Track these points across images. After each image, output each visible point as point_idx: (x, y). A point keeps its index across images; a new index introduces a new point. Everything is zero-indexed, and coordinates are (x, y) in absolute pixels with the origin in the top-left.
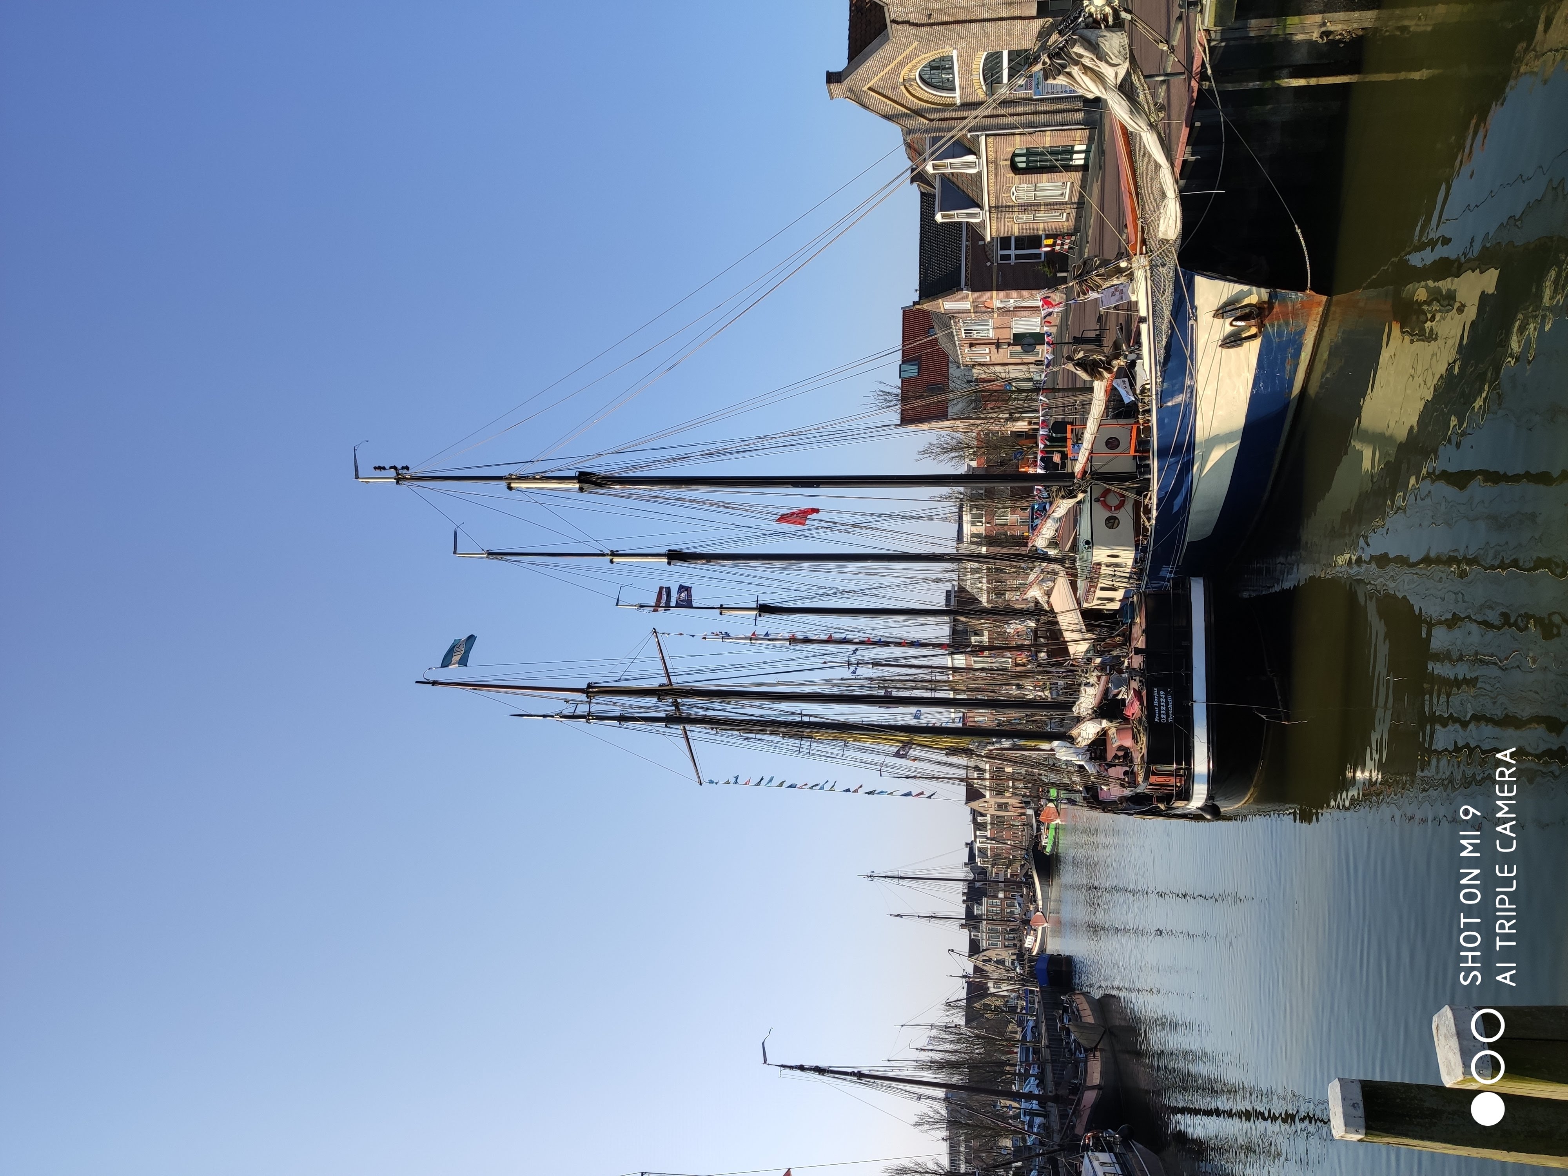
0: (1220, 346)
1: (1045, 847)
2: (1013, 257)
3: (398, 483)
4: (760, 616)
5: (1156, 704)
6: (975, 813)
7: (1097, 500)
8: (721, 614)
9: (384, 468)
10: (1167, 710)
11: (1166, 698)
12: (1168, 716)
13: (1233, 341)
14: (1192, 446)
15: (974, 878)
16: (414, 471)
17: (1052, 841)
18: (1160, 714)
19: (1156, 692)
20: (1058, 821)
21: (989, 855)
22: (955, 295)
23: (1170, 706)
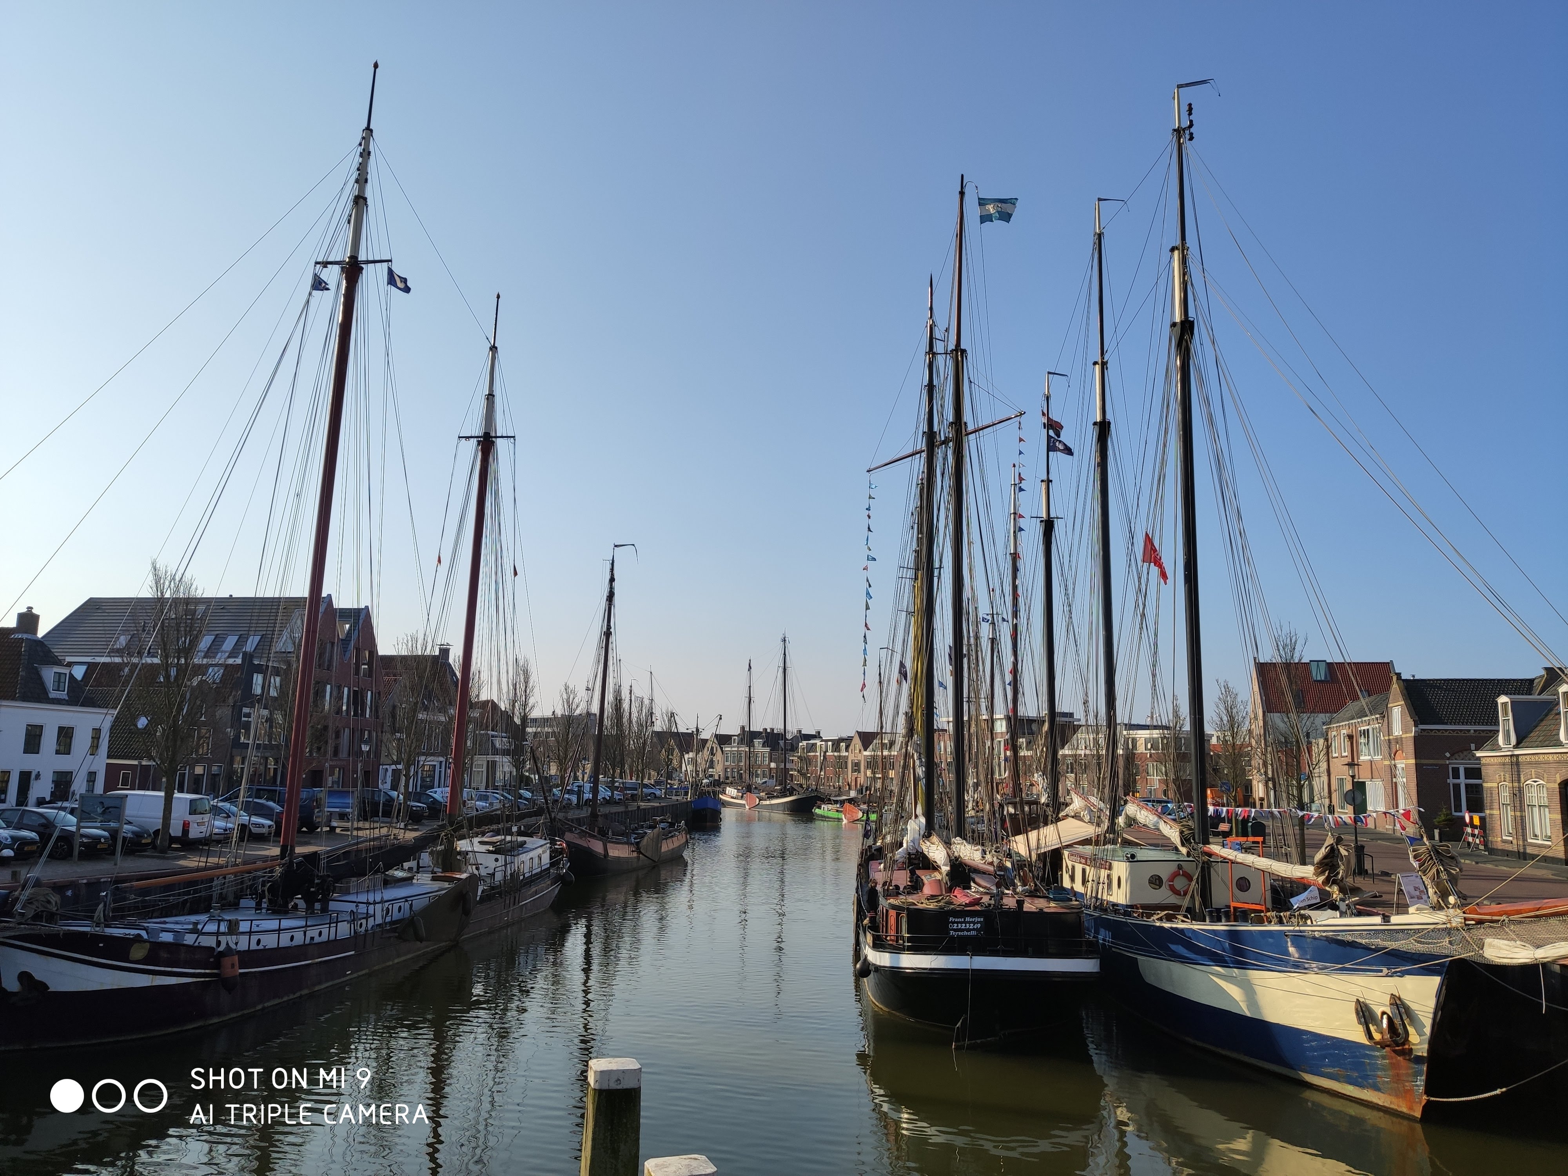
0: (1357, 1000)
1: (819, 808)
2: (1456, 781)
3: (1174, 130)
4: (1041, 521)
5: (968, 919)
6: (848, 740)
7: (1180, 867)
8: (1042, 481)
9: (1190, 114)
10: (962, 930)
11: (974, 929)
12: (955, 930)
13: (1364, 1014)
14: (1242, 966)
15: (787, 740)
16: (1188, 146)
17: (826, 815)
18: (957, 923)
19: (979, 920)
20: (845, 821)
21: (809, 754)
22: (1409, 718)
23: (966, 933)
